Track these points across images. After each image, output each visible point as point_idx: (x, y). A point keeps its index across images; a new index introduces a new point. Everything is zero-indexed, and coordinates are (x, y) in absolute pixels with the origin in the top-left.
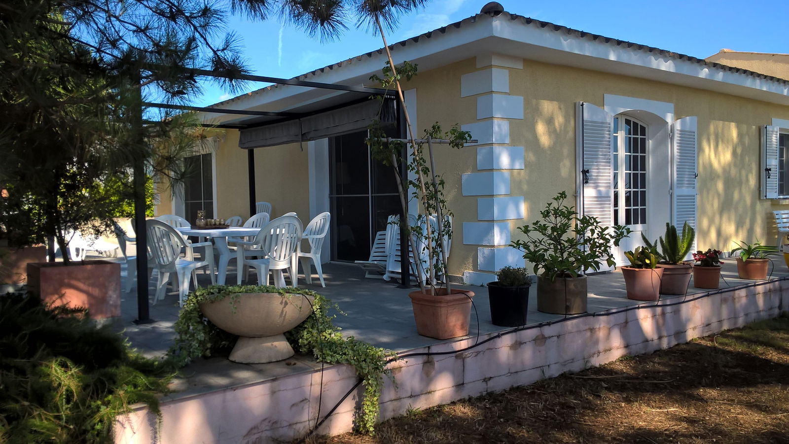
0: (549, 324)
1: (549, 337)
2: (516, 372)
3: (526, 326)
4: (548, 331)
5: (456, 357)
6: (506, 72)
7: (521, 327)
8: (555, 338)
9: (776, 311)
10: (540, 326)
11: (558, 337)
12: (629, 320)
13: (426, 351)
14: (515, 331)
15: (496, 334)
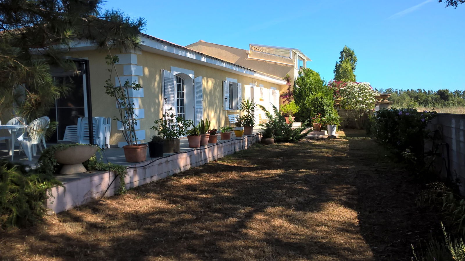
0: (169, 156)
1: (170, 161)
2: (160, 174)
3: (164, 157)
4: (169, 159)
5: (143, 168)
6: (136, 56)
7: (162, 157)
8: (171, 162)
9: (233, 151)
10: (167, 157)
11: (172, 161)
12: (192, 155)
13: (134, 166)
14: (160, 159)
15: (154, 160)
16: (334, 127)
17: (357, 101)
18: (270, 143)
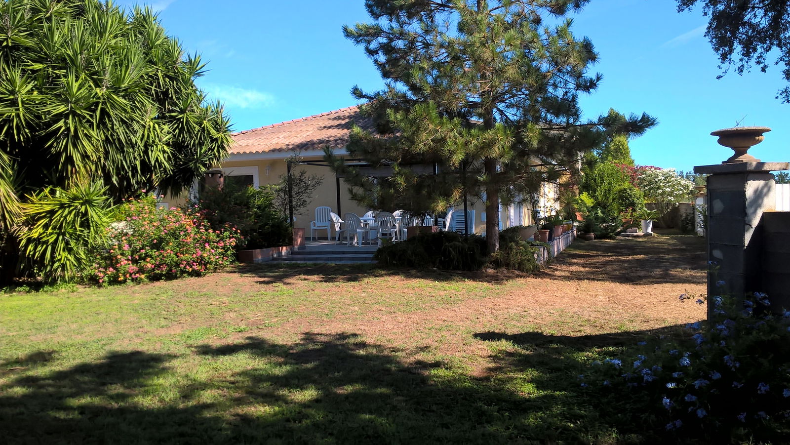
16: (650, 222)
17: (664, 193)
18: (589, 239)
